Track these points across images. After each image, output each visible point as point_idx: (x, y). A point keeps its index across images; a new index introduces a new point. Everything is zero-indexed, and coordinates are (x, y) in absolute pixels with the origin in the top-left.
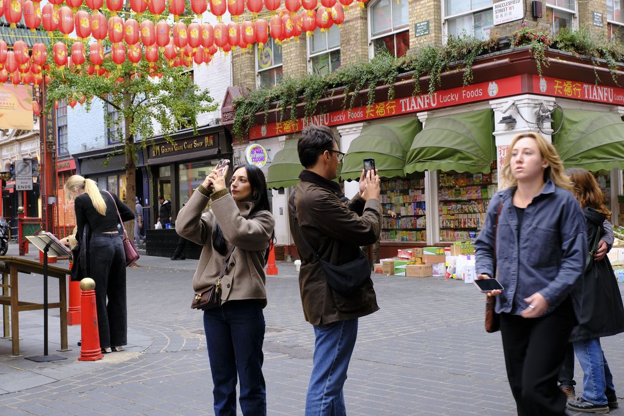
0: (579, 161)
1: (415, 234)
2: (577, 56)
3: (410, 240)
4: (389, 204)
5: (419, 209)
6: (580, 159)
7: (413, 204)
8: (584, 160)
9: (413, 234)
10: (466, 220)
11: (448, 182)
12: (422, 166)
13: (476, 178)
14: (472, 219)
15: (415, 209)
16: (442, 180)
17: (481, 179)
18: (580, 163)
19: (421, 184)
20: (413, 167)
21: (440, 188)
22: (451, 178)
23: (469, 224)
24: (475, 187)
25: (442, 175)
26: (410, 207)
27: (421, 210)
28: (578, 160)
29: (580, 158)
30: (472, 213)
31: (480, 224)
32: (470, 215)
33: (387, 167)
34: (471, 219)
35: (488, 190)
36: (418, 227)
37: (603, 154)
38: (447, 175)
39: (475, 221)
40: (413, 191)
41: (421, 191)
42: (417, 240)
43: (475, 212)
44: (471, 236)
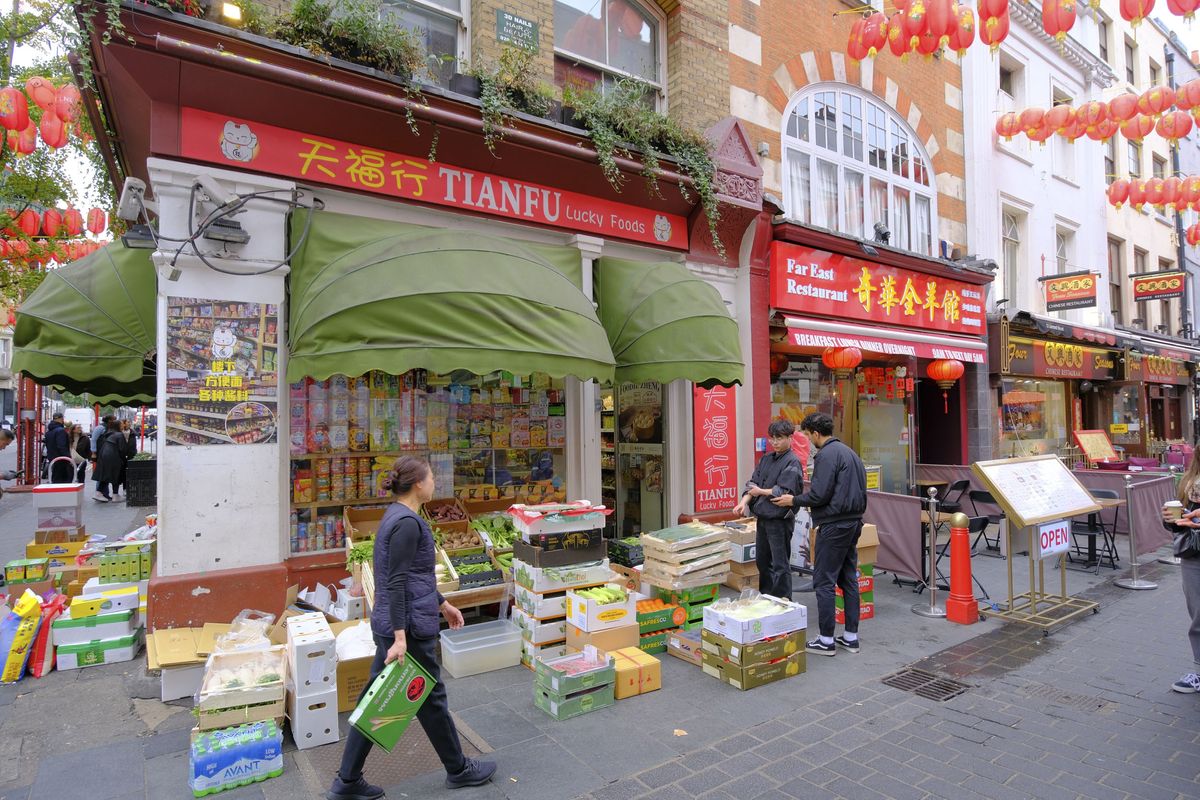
0: (316, 348)
2: (326, 57)
6: (318, 341)
8: (329, 344)
18: (318, 353)
28: (313, 345)
29: (317, 338)
37: (382, 327)
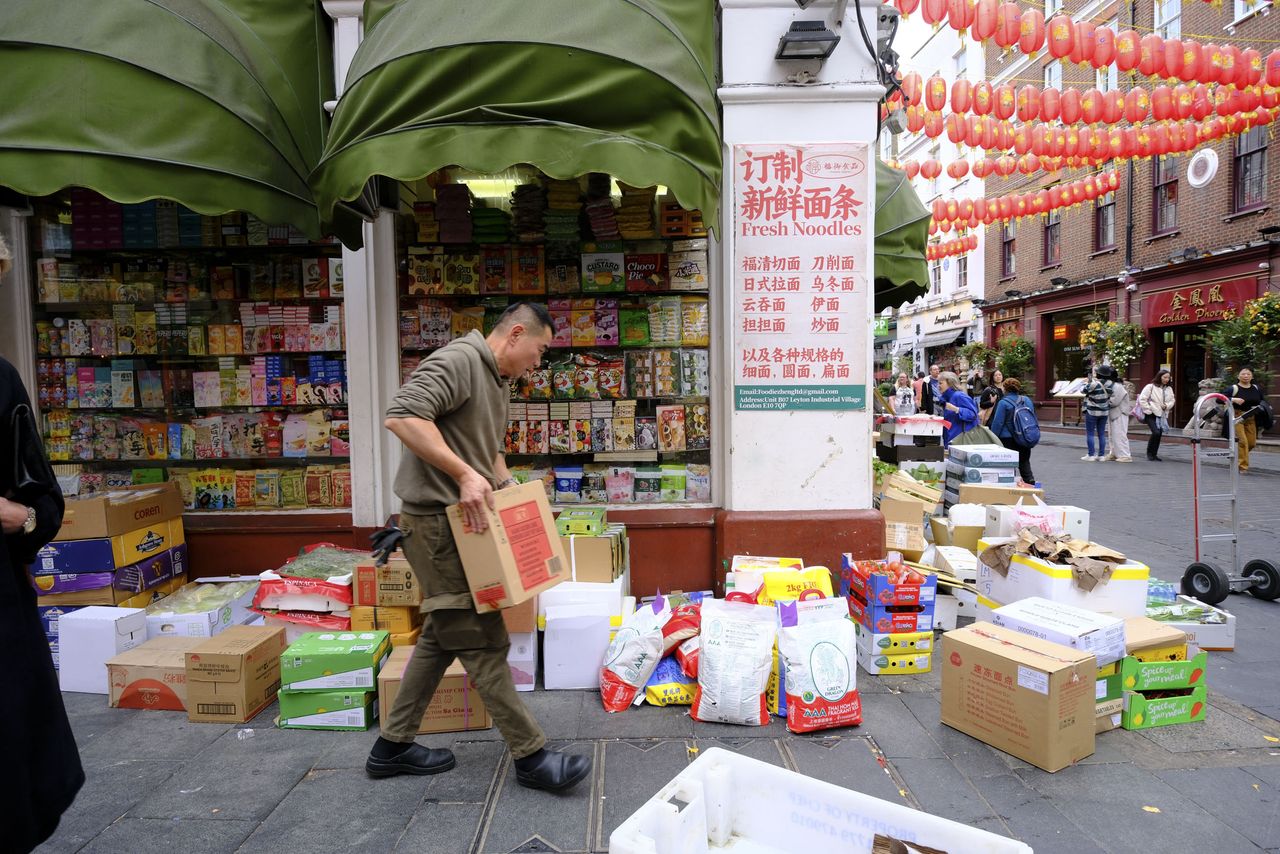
1: (275, 481)
3: (250, 504)
4: (124, 357)
5: (297, 384)
7: (260, 362)
9: (263, 481)
10: (544, 426)
11: (450, 279)
12: (492, 143)
13: (593, 268)
14: (572, 425)
15: (271, 383)
16: (419, 270)
17: (621, 272)
19: (306, 282)
20: (428, 144)
21: (406, 302)
22: (470, 265)
23: (555, 441)
24: (591, 302)
25: (424, 251)
26: (244, 373)
27: (307, 387)
30: (568, 400)
31: (608, 442)
32: (559, 410)
33: (190, 153)
34: (565, 424)
35: (652, 317)
36: (290, 450)
38: (445, 252)
39: (587, 428)
40: (258, 311)
41: (306, 309)
42: (280, 507)
43: (581, 397)
44: (564, 484)
